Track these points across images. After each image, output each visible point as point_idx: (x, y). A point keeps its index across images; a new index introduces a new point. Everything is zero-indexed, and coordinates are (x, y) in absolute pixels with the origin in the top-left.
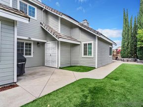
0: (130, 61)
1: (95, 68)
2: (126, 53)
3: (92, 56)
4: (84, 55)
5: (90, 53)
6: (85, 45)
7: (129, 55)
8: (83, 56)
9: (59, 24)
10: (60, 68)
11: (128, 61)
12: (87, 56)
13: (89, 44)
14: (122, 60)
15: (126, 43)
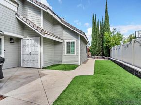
0: (99, 58)
1: (78, 66)
2: (95, 51)
3: (75, 54)
4: (67, 53)
5: (73, 51)
6: (68, 43)
7: (97, 53)
8: (65, 54)
9: (42, 18)
10: (43, 68)
11: (97, 58)
12: (70, 54)
13: (71, 42)
14: (92, 58)
15: (95, 43)
